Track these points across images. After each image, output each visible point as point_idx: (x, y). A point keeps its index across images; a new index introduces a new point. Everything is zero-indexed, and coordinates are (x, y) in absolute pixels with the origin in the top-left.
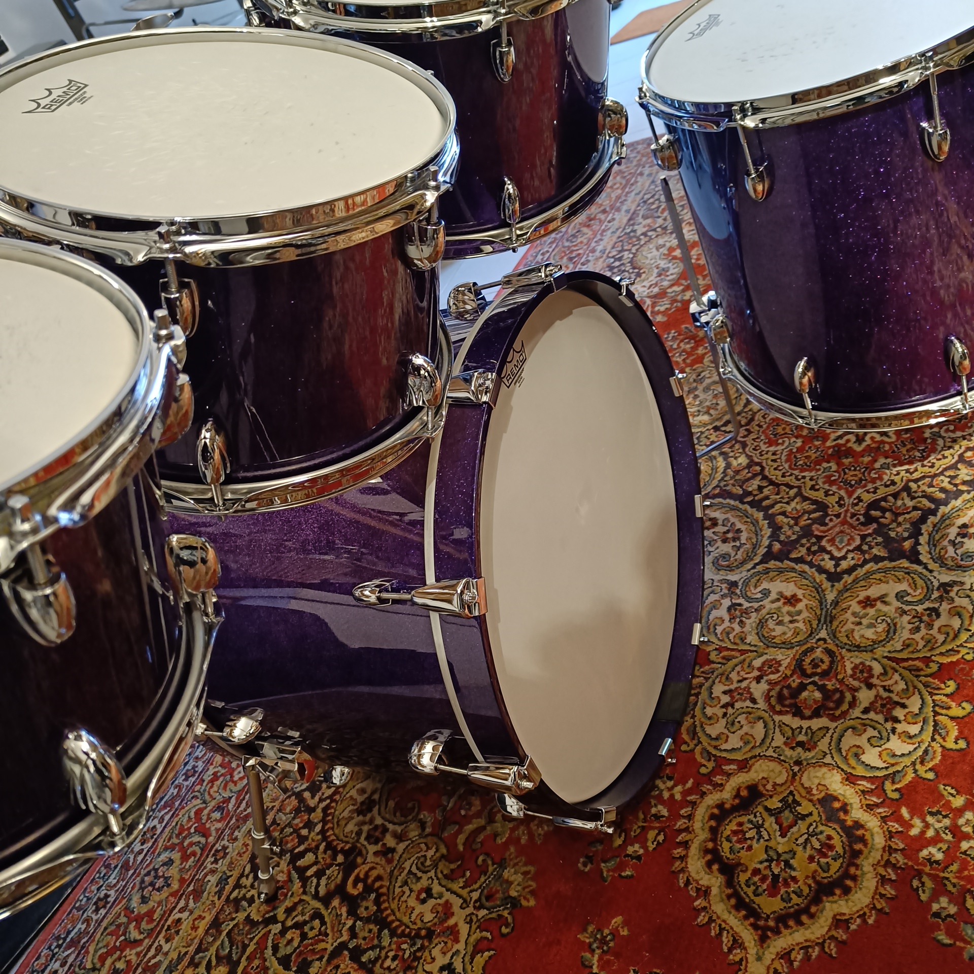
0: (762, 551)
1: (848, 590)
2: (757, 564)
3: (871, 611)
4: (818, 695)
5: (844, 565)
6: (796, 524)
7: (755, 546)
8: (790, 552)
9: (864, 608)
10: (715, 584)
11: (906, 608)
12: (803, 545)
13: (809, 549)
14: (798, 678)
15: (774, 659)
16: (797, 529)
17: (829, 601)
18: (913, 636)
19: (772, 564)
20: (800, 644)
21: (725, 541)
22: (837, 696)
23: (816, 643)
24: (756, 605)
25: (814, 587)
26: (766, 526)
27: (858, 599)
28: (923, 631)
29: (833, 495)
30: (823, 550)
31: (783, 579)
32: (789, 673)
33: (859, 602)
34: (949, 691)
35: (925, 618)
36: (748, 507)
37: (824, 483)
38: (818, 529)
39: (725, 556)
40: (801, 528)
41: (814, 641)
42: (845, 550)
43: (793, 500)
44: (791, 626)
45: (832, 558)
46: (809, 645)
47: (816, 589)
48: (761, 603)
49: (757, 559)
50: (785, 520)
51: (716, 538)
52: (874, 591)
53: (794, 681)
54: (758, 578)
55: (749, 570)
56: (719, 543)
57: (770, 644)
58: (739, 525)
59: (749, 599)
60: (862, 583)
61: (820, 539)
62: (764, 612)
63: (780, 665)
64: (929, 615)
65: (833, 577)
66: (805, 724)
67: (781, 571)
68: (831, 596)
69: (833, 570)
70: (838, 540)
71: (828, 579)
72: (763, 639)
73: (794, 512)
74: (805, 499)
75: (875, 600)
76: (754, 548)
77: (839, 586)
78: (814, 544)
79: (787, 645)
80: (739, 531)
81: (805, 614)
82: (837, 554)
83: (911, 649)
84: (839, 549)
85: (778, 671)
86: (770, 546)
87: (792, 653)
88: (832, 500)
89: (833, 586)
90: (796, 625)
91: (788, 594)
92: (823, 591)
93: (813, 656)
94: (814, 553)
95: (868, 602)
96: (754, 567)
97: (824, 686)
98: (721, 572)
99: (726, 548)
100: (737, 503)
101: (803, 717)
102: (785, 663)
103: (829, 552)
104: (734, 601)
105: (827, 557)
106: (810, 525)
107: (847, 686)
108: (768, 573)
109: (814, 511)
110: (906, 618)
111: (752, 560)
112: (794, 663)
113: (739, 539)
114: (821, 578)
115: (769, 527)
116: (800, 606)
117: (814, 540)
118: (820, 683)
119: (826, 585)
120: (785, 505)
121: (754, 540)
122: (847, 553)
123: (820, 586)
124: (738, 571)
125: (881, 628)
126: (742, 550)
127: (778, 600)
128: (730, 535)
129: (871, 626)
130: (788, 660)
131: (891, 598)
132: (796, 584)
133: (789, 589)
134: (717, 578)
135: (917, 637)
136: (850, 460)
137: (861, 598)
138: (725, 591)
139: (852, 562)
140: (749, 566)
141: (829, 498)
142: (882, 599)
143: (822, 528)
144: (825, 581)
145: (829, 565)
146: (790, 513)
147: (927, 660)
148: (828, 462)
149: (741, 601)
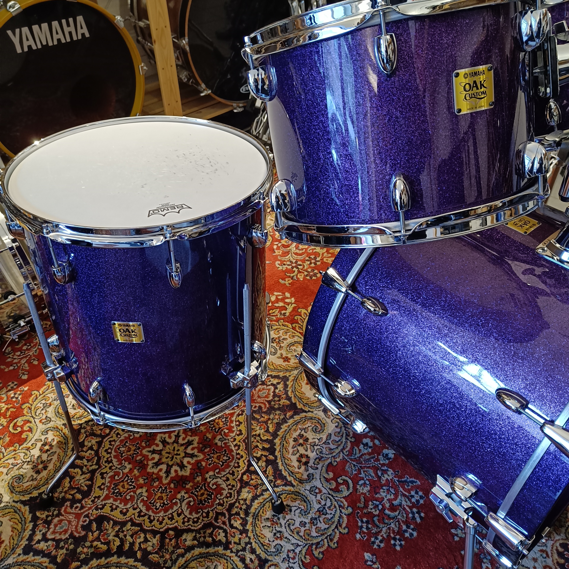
0: (297, 418)
1: (287, 370)
2: (306, 412)
3: (289, 356)
5: (275, 381)
6: (269, 419)
7: (297, 423)
8: (287, 406)
9: (290, 359)
10: (332, 418)
11: (278, 348)
12: (280, 404)
13: (279, 400)
16: (272, 416)
17: (298, 371)
18: (288, 338)
19: (300, 406)
21: (307, 440)
25: (296, 381)
26: (282, 430)
27: (288, 364)
28: (283, 337)
29: (238, 421)
30: (275, 395)
31: (304, 395)
33: (289, 362)
34: (299, 317)
35: (277, 340)
36: (277, 453)
37: (233, 432)
38: (265, 407)
39: (315, 431)
40: (270, 415)
42: (268, 387)
43: (256, 435)
45: (276, 388)
47: (297, 379)
49: (303, 415)
50: (271, 426)
51: (309, 446)
52: (280, 362)
54: (312, 405)
55: (312, 412)
56: (310, 441)
58: (292, 443)
60: (279, 368)
61: (269, 402)
64: (275, 340)
65: (285, 379)
67: (301, 399)
68: (296, 372)
69: (282, 382)
70: (264, 395)
71: (288, 380)
73: (262, 427)
75: (283, 358)
76: (299, 422)
77: (287, 374)
78: (274, 401)
80: (295, 440)
82: (272, 388)
83: (294, 334)
84: (269, 390)
86: (292, 417)
88: (241, 418)
89: (290, 376)
92: (295, 377)
94: (279, 397)
95: (287, 359)
96: (309, 411)
98: (325, 422)
99: (310, 435)
100: (279, 461)
103: (274, 392)
105: (277, 391)
106: (265, 413)
108: (306, 404)
109: (255, 419)
110: (282, 345)
111: (306, 416)
113: (299, 435)
114: (290, 383)
115: (281, 428)
117: (273, 403)
119: (291, 378)
120: (261, 436)
121: (294, 427)
122: (269, 385)
123: (294, 380)
124: (316, 416)
125: (293, 348)
126: (304, 427)
128: (301, 441)
129: (295, 350)
131: (278, 354)
134: (329, 421)
135: (287, 337)
136: (208, 435)
137: (287, 363)
139: (272, 380)
140: (309, 415)
141: (241, 421)
142: (281, 357)
143: (263, 406)
144: (290, 380)
145: (280, 387)
146: (264, 429)
147: (294, 328)
148: (216, 444)
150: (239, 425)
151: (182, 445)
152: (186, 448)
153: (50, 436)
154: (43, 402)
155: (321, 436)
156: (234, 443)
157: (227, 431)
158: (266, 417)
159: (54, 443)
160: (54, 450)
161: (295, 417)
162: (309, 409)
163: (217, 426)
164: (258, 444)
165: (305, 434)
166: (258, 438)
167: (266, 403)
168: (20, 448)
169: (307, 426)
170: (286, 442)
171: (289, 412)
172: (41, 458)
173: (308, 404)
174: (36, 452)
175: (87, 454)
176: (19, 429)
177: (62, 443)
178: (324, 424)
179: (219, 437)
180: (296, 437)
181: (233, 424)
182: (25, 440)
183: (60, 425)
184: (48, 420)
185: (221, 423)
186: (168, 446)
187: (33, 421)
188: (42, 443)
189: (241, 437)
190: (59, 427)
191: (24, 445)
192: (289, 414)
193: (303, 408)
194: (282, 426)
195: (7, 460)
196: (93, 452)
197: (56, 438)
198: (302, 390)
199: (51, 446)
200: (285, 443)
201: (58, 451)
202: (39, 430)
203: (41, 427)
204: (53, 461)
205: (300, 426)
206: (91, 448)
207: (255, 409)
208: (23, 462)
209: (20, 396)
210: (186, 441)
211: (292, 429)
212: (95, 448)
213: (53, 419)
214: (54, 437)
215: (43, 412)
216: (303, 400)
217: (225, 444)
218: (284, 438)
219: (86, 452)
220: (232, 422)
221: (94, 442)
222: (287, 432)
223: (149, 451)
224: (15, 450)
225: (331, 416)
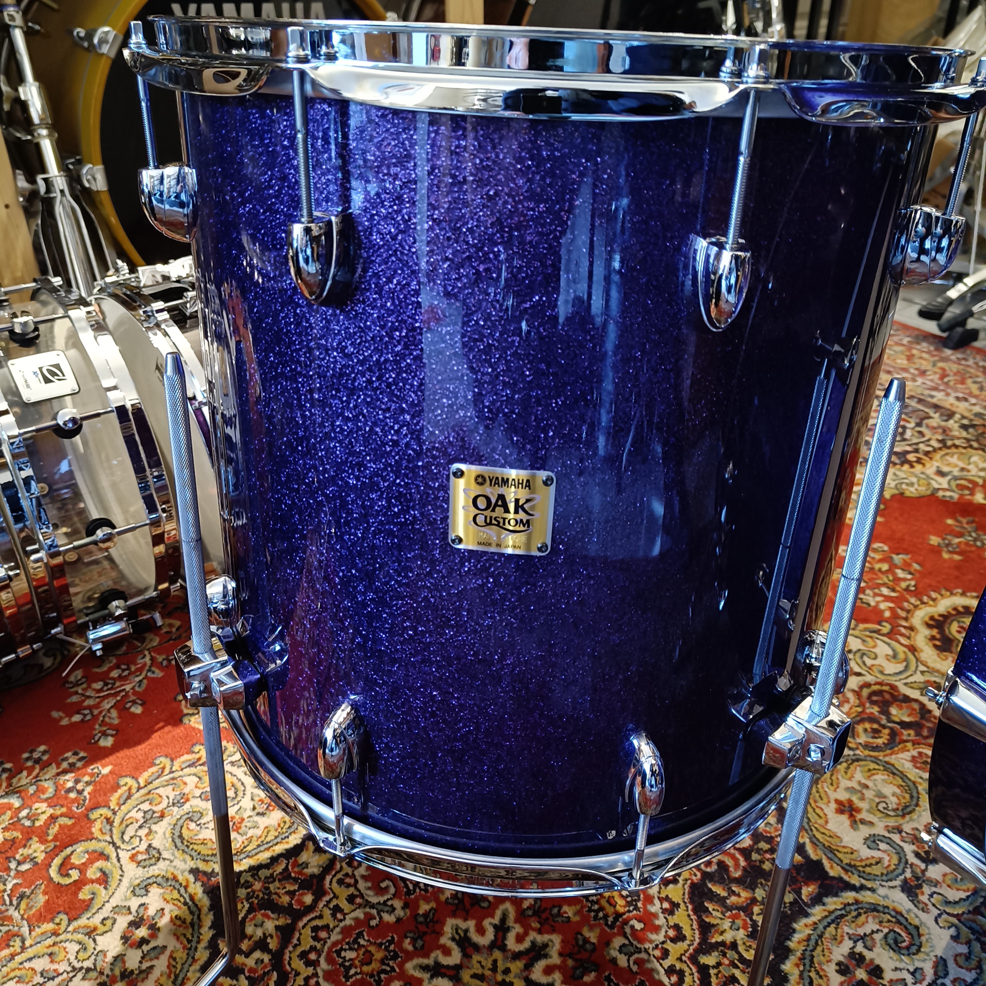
0: (833, 903)
2: (853, 888)
4: (894, 711)
6: (754, 901)
7: (837, 919)
8: (798, 869)
10: (937, 912)
14: (902, 734)
15: (917, 768)
16: (760, 894)
19: (834, 871)
20: (876, 760)
21: (877, 971)
22: (875, 698)
23: (857, 748)
24: (896, 838)
26: (797, 937)
29: (667, 899)
31: (837, 840)
32: (909, 745)
37: (657, 929)
38: (737, 865)
40: (753, 890)
41: (858, 752)
43: (723, 944)
44: (870, 784)
46: (867, 752)
48: (887, 835)
49: (850, 896)
53: (909, 735)
54: (868, 870)
55: (872, 890)
57: (911, 784)
59: (900, 852)
62: (892, 822)
63: (913, 757)
66: (924, 700)
67: (831, 851)
72: (915, 794)
73: (739, 922)
74: (705, 929)
76: (842, 916)
78: (758, 851)
79: (892, 770)
80: (843, 970)
81: (845, 783)
85: (920, 754)
86: (817, 900)
87: (892, 759)
88: (676, 892)
90: (863, 781)
91: (844, 819)
93: (871, 740)
96: (862, 888)
97: (880, 712)
98: (916, 922)
99: (884, 958)
101: (923, 706)
102: (907, 755)
104: (923, 866)
106: (739, 881)
107: (859, 699)
108: (849, 865)
109: (713, 897)
111: (857, 902)
112: (896, 749)
113: (852, 955)
115: (794, 931)
116: (843, 796)
117: (755, 856)
118: (884, 717)
120: (741, 949)
121: (831, 929)
124: (888, 903)
126: (861, 931)
127: (863, 822)
130: (901, 755)
132: (827, 822)
133: (838, 824)
136: (586, 933)
138: (927, 889)
140: (867, 897)
141: (676, 899)
143: (729, 862)
146: (745, 928)
148: (614, 961)
149: (912, 859)
150: (671, 912)
151: (517, 956)
152: (528, 967)
153: (155, 900)
154: (146, 806)
155: (918, 964)
156: (667, 963)
157: (639, 926)
158: (744, 894)
159: (163, 922)
160: (159, 942)
161: (826, 900)
162: (863, 881)
163: (610, 910)
164: (737, 973)
165: (868, 955)
166: (731, 954)
167: (738, 856)
168: (70, 928)
169: (867, 929)
170: (818, 973)
171: (807, 885)
172: (124, 962)
173: (855, 866)
174: (111, 944)
175: (250, 962)
176: (75, 875)
177: (184, 921)
178: (917, 928)
179: (618, 941)
180: (842, 959)
181: (655, 908)
182: (87, 906)
183: (183, 872)
184: (154, 855)
185: (620, 902)
186: (476, 958)
187: (113, 855)
188: (130, 918)
189: (682, 946)
190: (180, 878)
191: (83, 921)
192: (808, 891)
193: (846, 877)
194: (795, 925)
195: (30, 959)
196: (266, 958)
197: (168, 908)
198: (829, 826)
199: (154, 929)
200: (813, 975)
201: (173, 944)
202: (125, 882)
203: (133, 873)
204: (156, 973)
205: (846, 929)
206: (262, 945)
207: (708, 870)
208: (74, 969)
209: (89, 789)
210: (526, 944)
211: (827, 935)
212: (273, 944)
213: (165, 854)
214: (163, 904)
215: (143, 832)
216: (839, 855)
217: (638, 962)
218: (807, 960)
219: (247, 955)
220: (649, 899)
221: (270, 926)
222: (812, 943)
223: (425, 968)
224: (55, 934)
225: (930, 906)
